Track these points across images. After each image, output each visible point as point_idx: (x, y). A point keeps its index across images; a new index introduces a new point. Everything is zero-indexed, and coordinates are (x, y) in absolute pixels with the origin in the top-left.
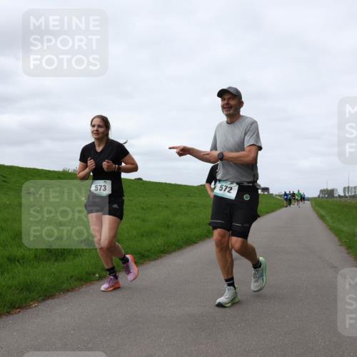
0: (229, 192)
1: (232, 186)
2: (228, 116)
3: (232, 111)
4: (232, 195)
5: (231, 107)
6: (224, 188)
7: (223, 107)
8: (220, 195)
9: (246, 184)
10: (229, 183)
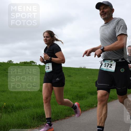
0: (110, 67)
1: (112, 63)
2: (104, 19)
3: (106, 16)
4: (113, 69)
5: (106, 14)
6: (107, 65)
7: (101, 15)
8: (105, 70)
9: (120, 60)
10: (110, 61)
